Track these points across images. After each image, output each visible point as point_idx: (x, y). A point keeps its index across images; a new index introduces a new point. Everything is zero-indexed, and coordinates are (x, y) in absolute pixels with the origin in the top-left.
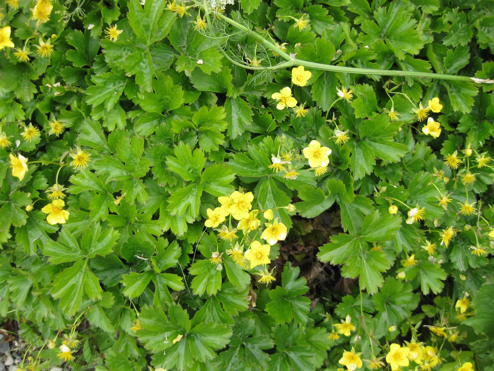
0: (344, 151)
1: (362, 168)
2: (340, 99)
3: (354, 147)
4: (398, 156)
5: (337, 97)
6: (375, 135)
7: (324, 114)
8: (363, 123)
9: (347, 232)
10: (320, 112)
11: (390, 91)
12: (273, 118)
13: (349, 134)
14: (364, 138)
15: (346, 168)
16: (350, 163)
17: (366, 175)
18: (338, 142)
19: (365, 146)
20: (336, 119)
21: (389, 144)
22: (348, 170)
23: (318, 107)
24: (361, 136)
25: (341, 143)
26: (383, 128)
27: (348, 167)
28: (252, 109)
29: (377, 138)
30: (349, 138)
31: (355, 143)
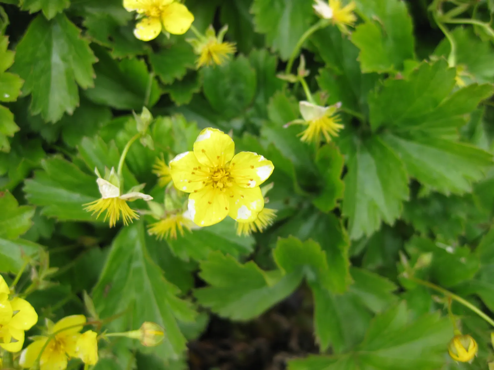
0: (327, 161)
1: (373, 207)
2: (323, 24)
3: (353, 150)
4: (466, 178)
5: (317, 18)
6: (411, 121)
7: (282, 66)
8: (382, 89)
9: (330, 351)
10: (273, 62)
11: (448, 18)
12: (150, 69)
13: (342, 116)
14: (381, 130)
15: (332, 207)
16: (340, 194)
17: (385, 226)
18: (307, 135)
19: (382, 148)
20: (307, 73)
21: (446, 147)
22: (337, 212)
23: (269, 49)
24: (375, 123)
25: (318, 140)
26: (436, 103)
27: (335, 205)
28: (93, 46)
29: (413, 129)
30: (341, 126)
31: (357, 141)
